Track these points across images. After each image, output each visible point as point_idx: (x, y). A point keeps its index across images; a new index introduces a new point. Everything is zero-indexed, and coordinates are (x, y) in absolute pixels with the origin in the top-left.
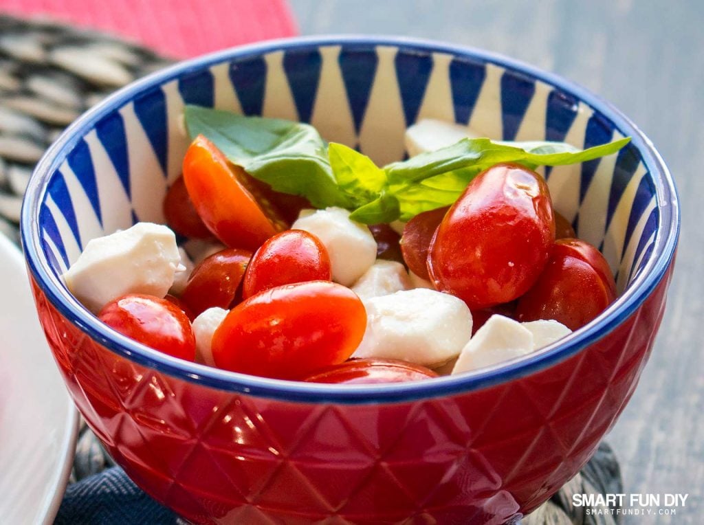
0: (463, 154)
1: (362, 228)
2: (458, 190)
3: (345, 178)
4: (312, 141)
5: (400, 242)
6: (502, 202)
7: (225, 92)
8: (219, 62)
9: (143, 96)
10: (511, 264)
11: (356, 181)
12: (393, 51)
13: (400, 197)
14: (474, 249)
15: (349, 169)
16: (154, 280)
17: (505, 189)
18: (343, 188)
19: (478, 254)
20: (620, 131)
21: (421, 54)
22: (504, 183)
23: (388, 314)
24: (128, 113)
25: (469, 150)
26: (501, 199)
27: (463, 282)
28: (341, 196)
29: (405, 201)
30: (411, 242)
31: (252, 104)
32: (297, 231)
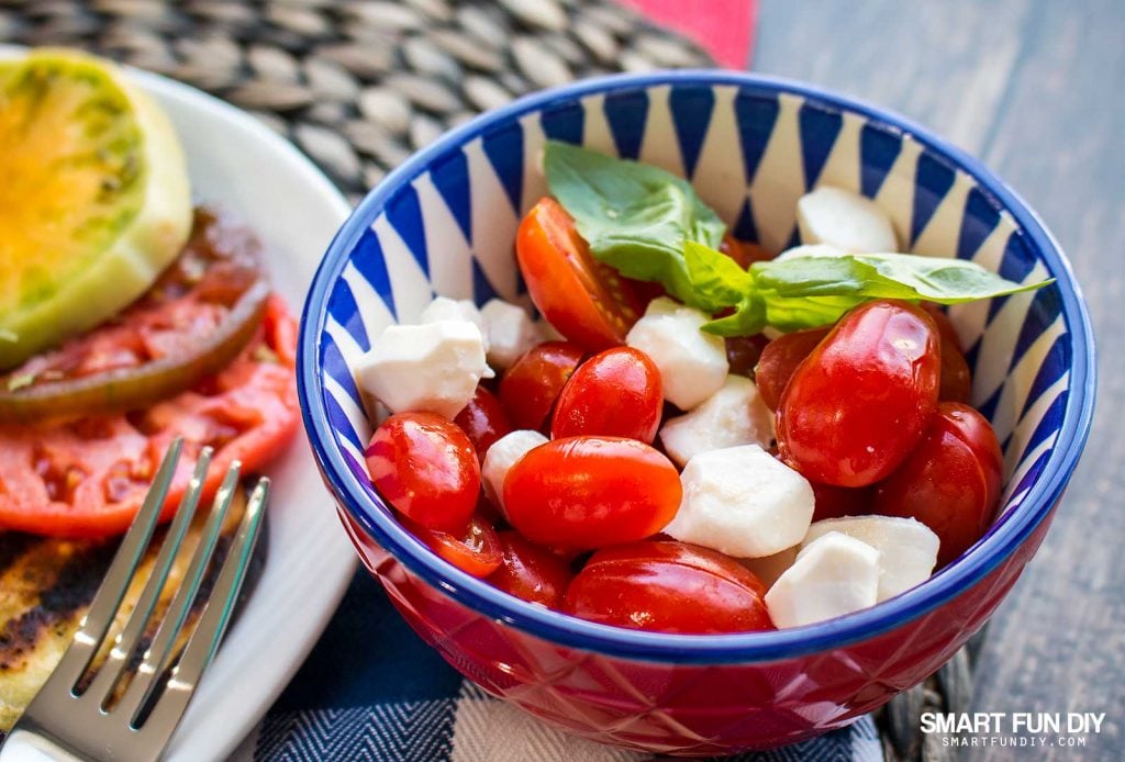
0: (844, 278)
1: (714, 343)
2: (839, 305)
3: (702, 277)
4: (673, 223)
5: (755, 369)
6: (874, 366)
7: (597, 127)
8: (592, 92)
9: (496, 129)
10: (870, 449)
11: (718, 280)
12: (798, 102)
13: (769, 301)
14: (835, 411)
15: (709, 269)
16: (449, 395)
17: (881, 346)
18: (699, 289)
19: (838, 415)
20: (1046, 263)
21: (830, 110)
22: (881, 336)
23: (711, 489)
24: (475, 152)
25: (852, 276)
26: (873, 362)
27: (812, 456)
28: (698, 297)
29: (774, 307)
30: (769, 371)
31: (629, 140)
32: (630, 350)
